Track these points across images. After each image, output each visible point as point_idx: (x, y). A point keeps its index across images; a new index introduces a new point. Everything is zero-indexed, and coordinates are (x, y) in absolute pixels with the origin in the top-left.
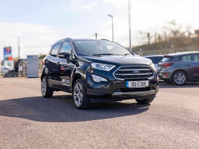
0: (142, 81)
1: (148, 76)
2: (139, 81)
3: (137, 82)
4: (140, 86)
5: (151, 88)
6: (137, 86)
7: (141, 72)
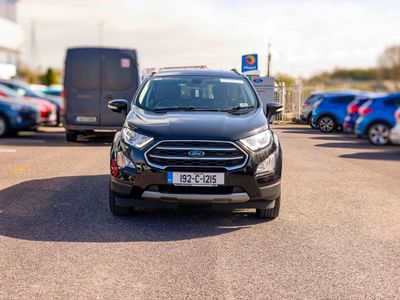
0: (206, 174)
1: (230, 163)
2: (198, 174)
3: (193, 175)
4: (201, 183)
5: (235, 189)
6: (193, 183)
7: (208, 154)
